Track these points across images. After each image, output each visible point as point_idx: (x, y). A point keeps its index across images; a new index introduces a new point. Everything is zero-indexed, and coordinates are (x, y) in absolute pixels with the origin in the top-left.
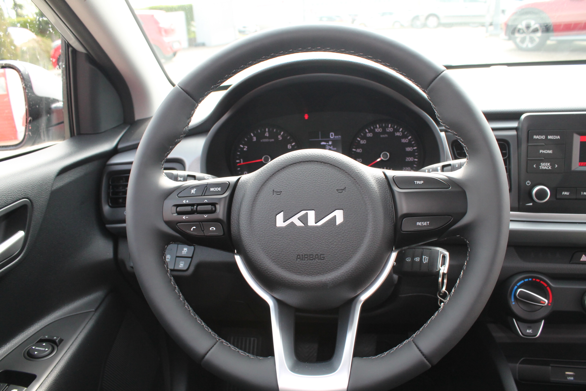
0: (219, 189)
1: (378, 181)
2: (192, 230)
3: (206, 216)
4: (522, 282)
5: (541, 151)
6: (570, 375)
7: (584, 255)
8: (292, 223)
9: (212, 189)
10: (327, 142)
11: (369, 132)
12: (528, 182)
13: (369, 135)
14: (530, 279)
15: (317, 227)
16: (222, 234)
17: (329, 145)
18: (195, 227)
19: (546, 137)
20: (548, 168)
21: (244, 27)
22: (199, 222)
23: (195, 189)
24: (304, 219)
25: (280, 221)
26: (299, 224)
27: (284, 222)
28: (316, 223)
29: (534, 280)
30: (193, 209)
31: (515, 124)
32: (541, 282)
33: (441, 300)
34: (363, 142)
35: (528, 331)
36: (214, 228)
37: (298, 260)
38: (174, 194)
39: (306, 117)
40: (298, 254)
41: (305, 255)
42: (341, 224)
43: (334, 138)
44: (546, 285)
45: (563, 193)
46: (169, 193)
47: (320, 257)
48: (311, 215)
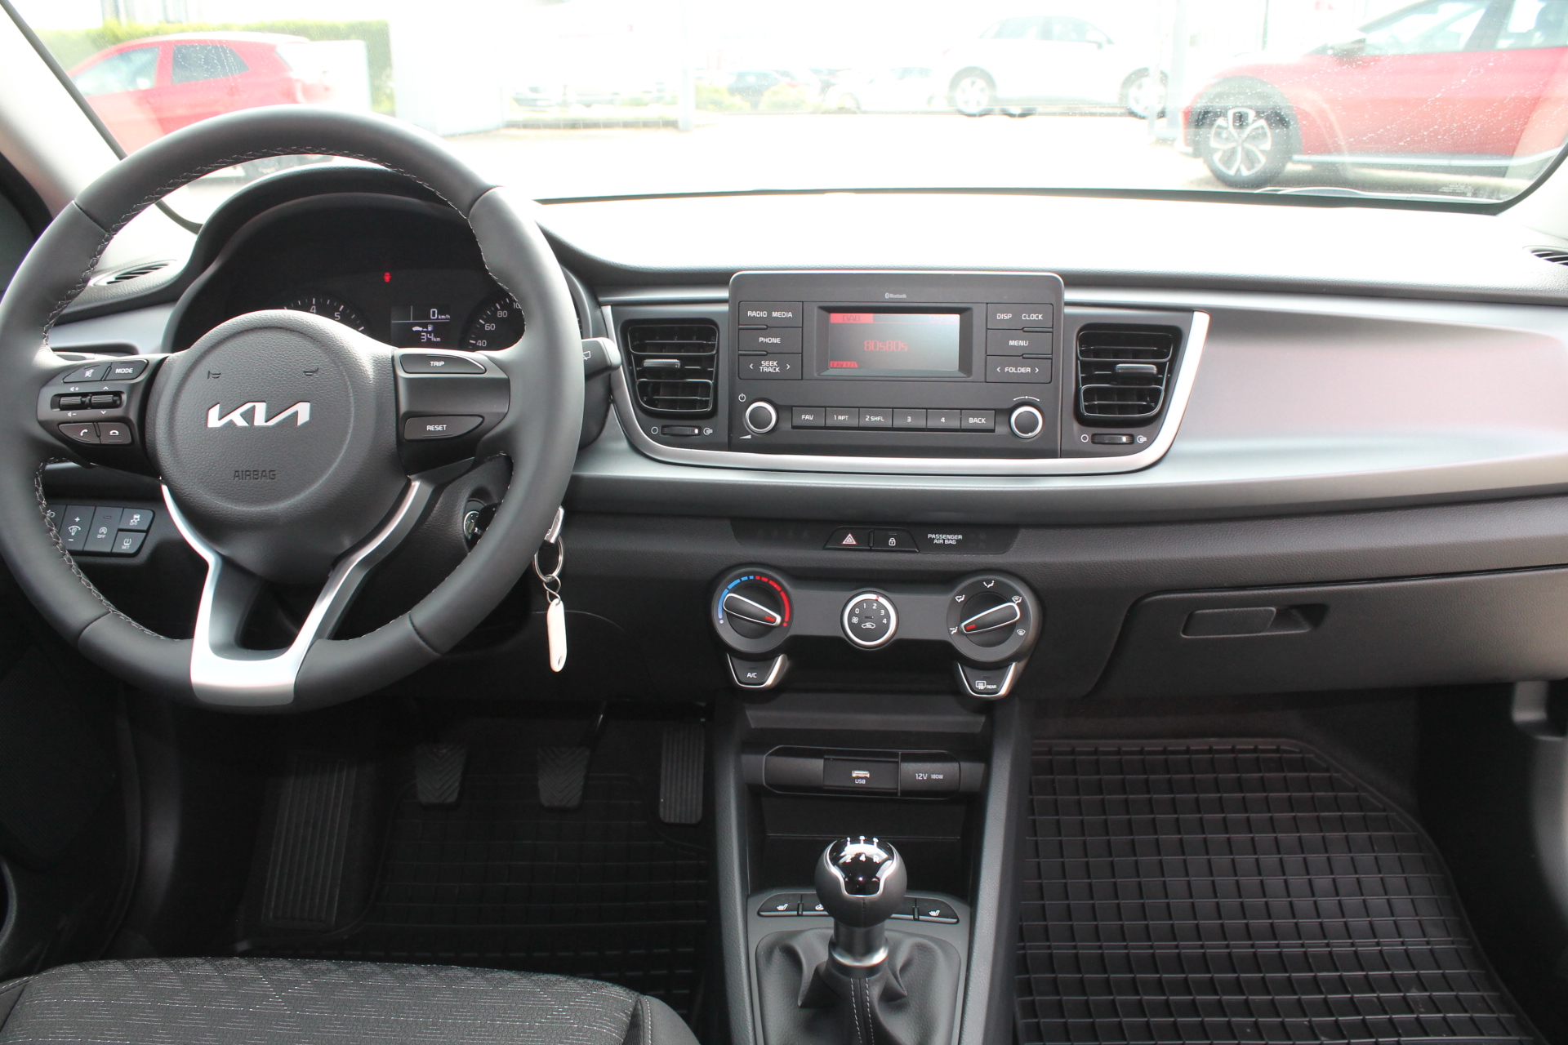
0: (130, 371)
1: (378, 363)
2: (82, 434)
3: (104, 412)
4: (738, 581)
5: (761, 339)
6: (860, 775)
7: (850, 535)
8: (231, 422)
9: (118, 371)
10: (425, 326)
11: (502, 309)
12: (742, 395)
13: (501, 314)
14: (752, 577)
15: (268, 427)
16: (128, 440)
17: (427, 332)
18: (86, 431)
19: (770, 314)
20: (775, 369)
21: (535, 90)
22: (93, 422)
23: (92, 371)
24: (249, 416)
25: (214, 420)
26: (241, 422)
27: (219, 420)
28: (266, 422)
29: (758, 578)
30: (85, 402)
31: (724, 294)
32: (771, 582)
33: (550, 594)
34: (489, 327)
35: (749, 675)
36: (117, 432)
37: (237, 479)
38: (59, 379)
39: (387, 278)
40: (237, 469)
41: (247, 471)
42: (305, 425)
43: (438, 319)
44: (779, 589)
45: (803, 417)
46: (50, 376)
47: (271, 474)
48: (261, 409)
